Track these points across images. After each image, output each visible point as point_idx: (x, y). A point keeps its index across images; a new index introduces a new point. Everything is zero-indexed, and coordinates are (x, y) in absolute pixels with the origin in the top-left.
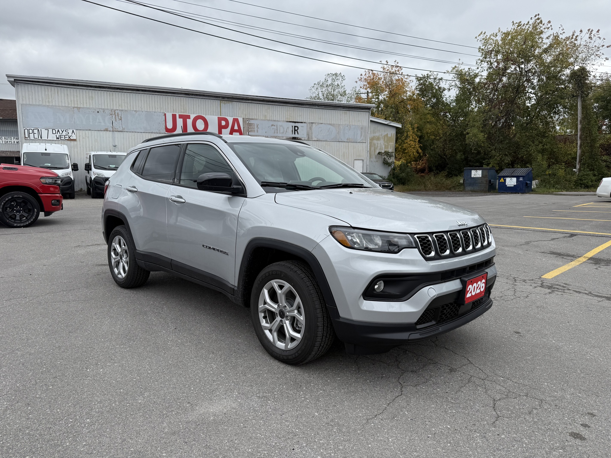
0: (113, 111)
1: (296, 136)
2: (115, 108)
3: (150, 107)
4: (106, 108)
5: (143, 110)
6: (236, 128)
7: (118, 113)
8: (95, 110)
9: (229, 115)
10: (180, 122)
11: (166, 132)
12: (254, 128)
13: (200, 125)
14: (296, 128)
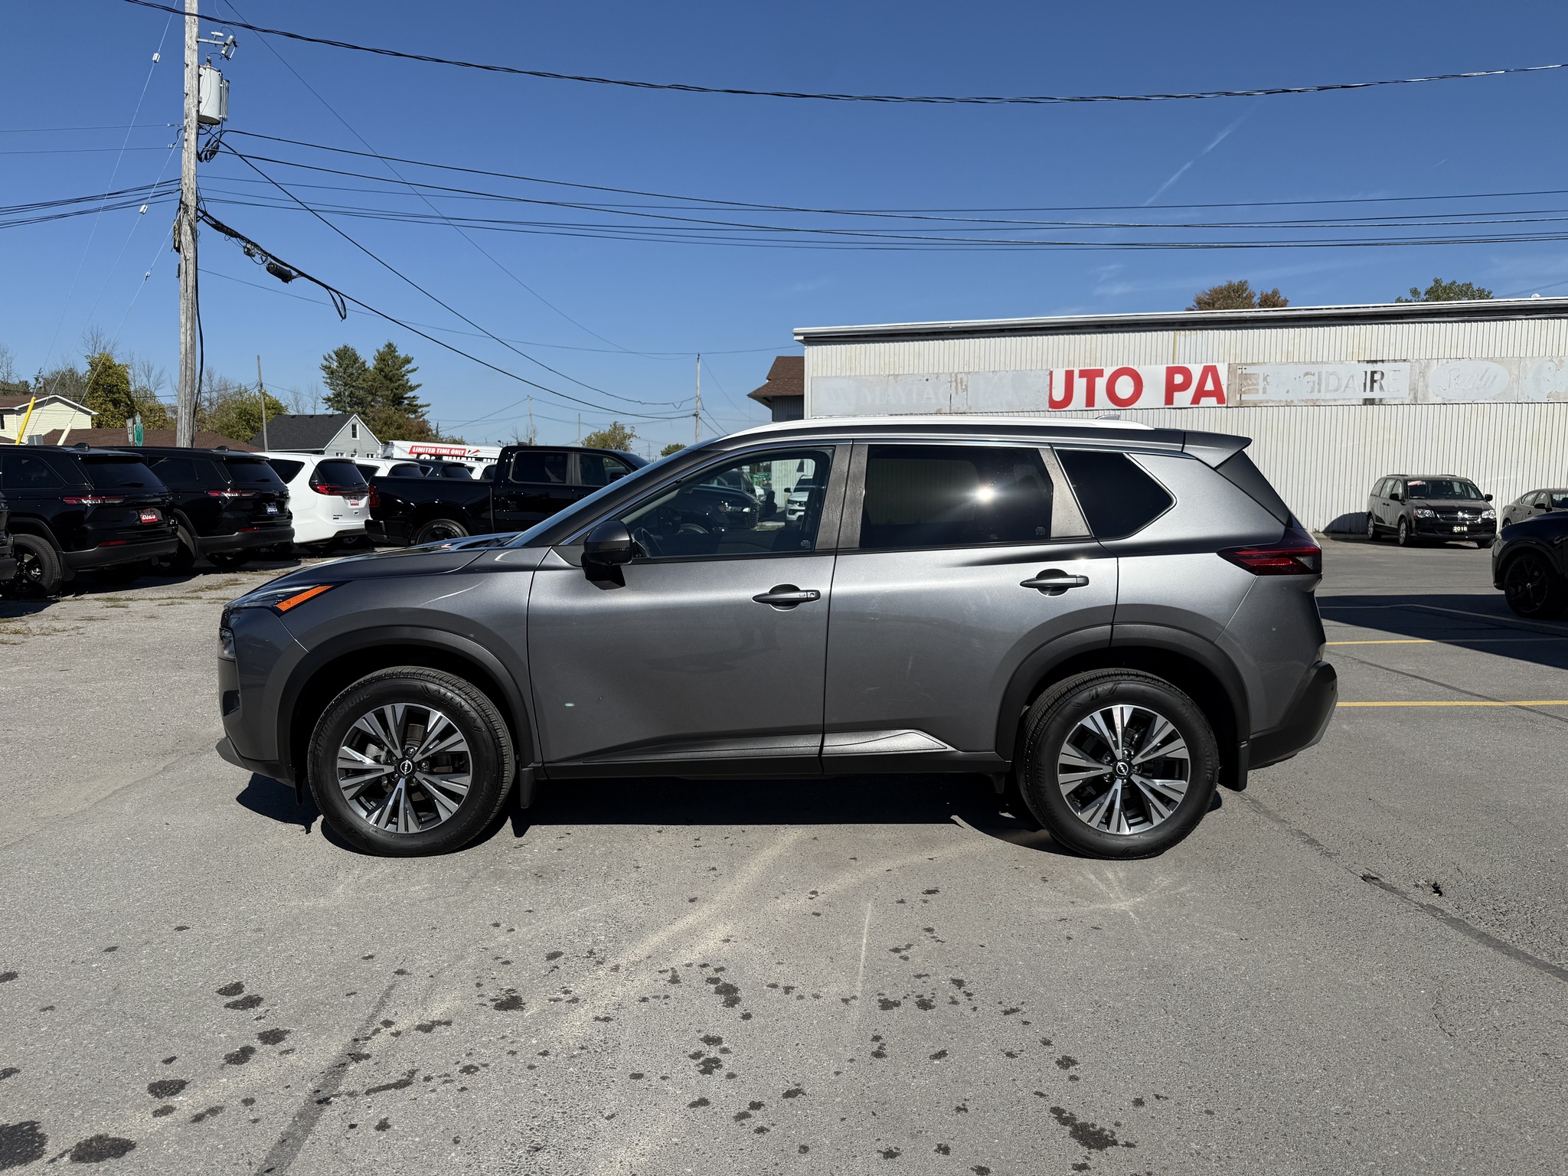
0: (953, 375)
1: (1376, 394)
2: (956, 371)
3: (1021, 362)
4: (941, 371)
5: (1007, 369)
6: (1209, 386)
7: (961, 379)
8: (923, 376)
9: (1193, 360)
10: (1080, 385)
11: (1050, 407)
12: (1258, 384)
13: (1124, 387)
14: (1377, 377)
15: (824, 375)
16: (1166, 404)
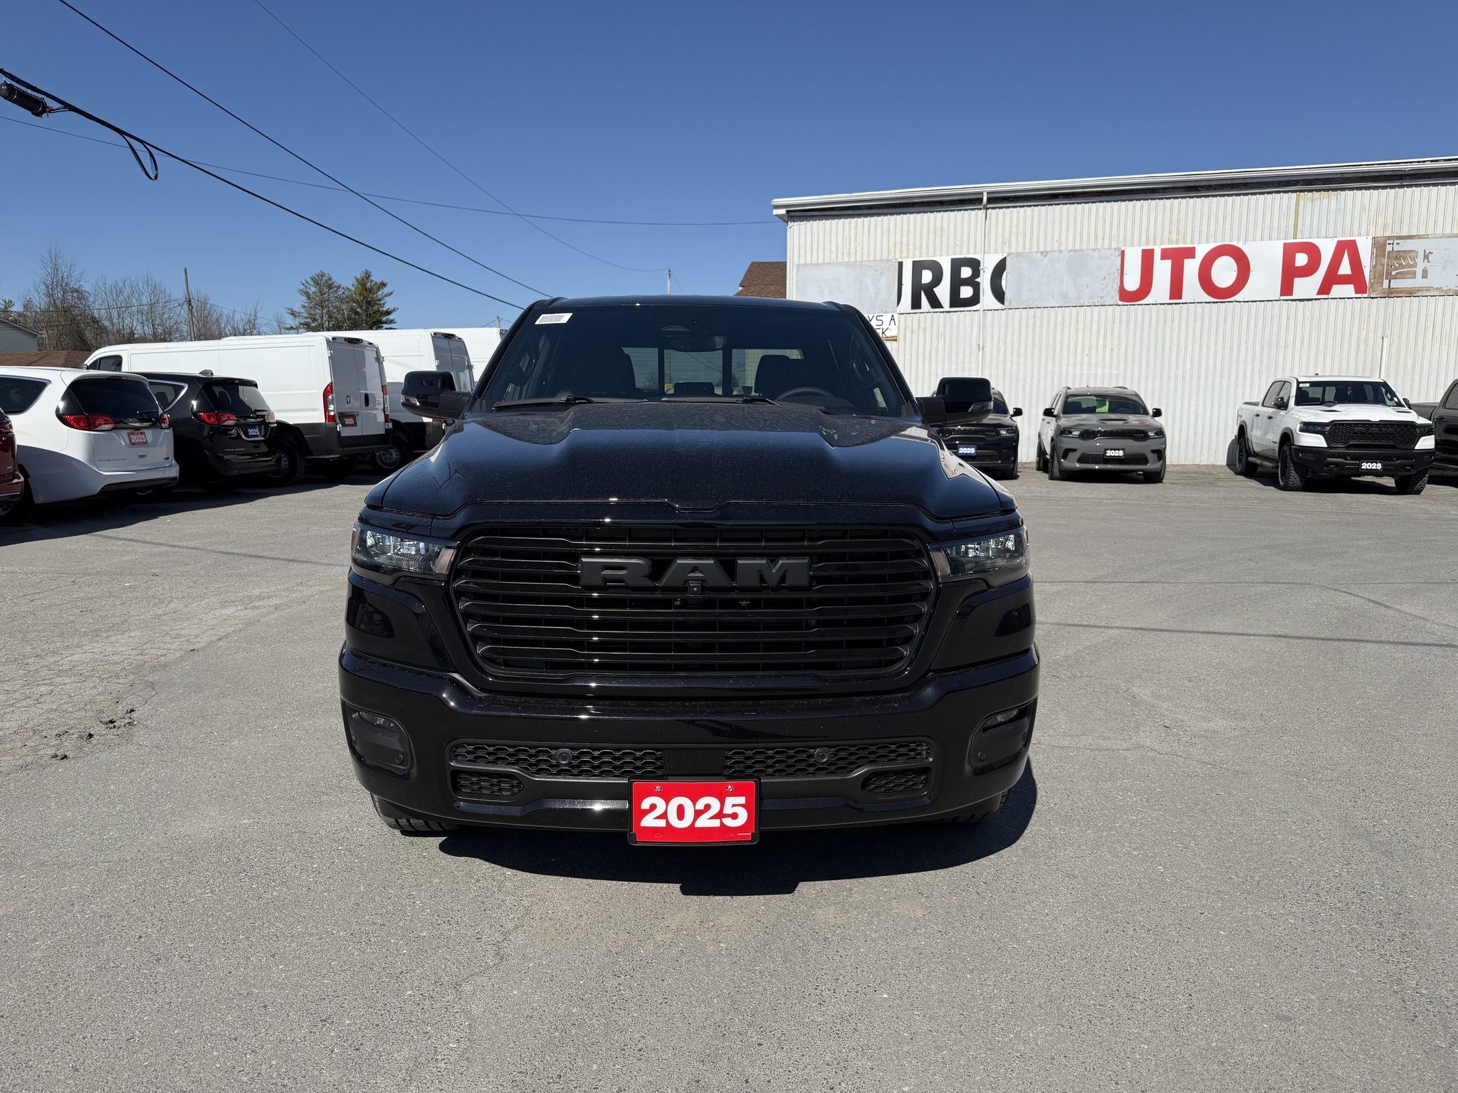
3: (1081, 238)
5: (1062, 249)
6: (1345, 268)
9: (1323, 233)
10: (1162, 269)
11: (1120, 300)
12: (1415, 265)
13: (1224, 272)
15: (815, 261)
16: (1281, 295)
